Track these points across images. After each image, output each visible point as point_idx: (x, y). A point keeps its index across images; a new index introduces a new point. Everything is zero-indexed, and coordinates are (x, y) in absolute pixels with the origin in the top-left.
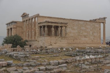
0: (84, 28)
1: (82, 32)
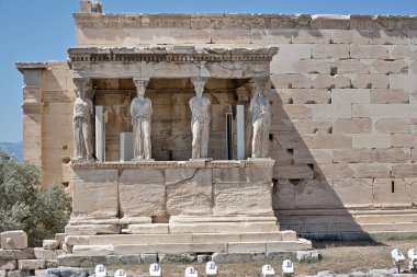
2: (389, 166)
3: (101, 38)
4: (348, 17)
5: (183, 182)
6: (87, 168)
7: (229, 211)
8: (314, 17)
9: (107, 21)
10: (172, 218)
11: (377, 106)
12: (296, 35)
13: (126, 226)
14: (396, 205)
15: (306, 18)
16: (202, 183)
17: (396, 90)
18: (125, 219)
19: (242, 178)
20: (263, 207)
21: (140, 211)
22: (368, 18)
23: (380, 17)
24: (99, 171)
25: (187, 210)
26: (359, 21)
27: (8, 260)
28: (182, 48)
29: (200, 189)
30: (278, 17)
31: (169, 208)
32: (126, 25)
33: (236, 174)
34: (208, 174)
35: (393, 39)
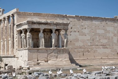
0: (103, 32)
1: (98, 39)
2: (83, 50)
3: (22, 18)
4: (74, 16)
5: (51, 53)
6: (31, 49)
7: (61, 60)
8: (68, 15)
9: (23, 14)
10: (49, 61)
11: (80, 36)
12: (64, 19)
13: (39, 63)
14: (84, 58)
15: (66, 16)
16: (55, 53)
17: (84, 33)
18: (39, 62)
19: (63, 52)
20: (67, 58)
21: (42, 60)
22: (79, 16)
23: (81, 16)
24: (33, 50)
25: (52, 59)
26: (77, 17)
27: (9, 72)
28: (51, 22)
29: (55, 55)
30: (60, 15)
31: (48, 59)
32: (28, 15)
33: (62, 51)
34: (56, 51)
35: (83, 21)
